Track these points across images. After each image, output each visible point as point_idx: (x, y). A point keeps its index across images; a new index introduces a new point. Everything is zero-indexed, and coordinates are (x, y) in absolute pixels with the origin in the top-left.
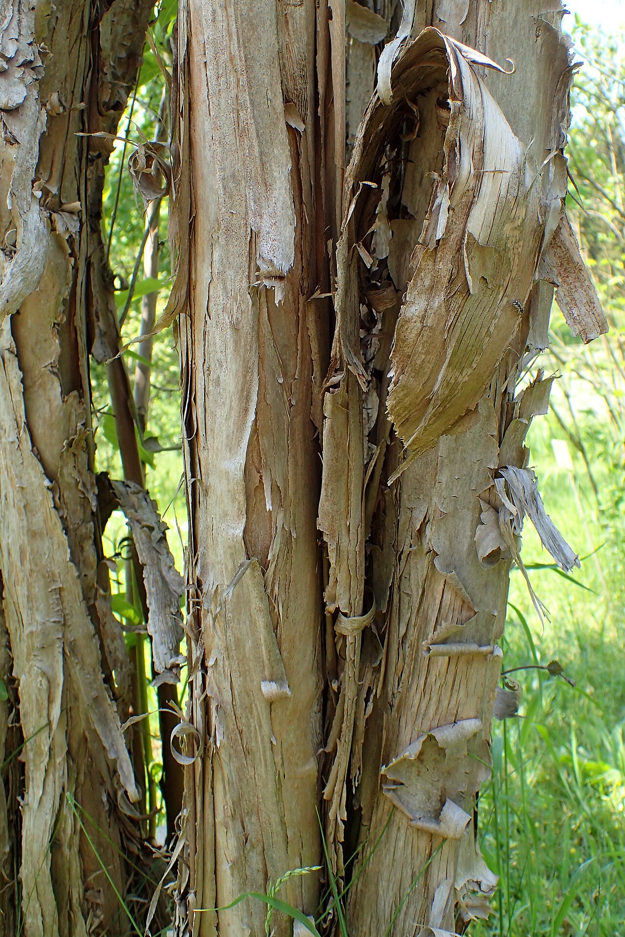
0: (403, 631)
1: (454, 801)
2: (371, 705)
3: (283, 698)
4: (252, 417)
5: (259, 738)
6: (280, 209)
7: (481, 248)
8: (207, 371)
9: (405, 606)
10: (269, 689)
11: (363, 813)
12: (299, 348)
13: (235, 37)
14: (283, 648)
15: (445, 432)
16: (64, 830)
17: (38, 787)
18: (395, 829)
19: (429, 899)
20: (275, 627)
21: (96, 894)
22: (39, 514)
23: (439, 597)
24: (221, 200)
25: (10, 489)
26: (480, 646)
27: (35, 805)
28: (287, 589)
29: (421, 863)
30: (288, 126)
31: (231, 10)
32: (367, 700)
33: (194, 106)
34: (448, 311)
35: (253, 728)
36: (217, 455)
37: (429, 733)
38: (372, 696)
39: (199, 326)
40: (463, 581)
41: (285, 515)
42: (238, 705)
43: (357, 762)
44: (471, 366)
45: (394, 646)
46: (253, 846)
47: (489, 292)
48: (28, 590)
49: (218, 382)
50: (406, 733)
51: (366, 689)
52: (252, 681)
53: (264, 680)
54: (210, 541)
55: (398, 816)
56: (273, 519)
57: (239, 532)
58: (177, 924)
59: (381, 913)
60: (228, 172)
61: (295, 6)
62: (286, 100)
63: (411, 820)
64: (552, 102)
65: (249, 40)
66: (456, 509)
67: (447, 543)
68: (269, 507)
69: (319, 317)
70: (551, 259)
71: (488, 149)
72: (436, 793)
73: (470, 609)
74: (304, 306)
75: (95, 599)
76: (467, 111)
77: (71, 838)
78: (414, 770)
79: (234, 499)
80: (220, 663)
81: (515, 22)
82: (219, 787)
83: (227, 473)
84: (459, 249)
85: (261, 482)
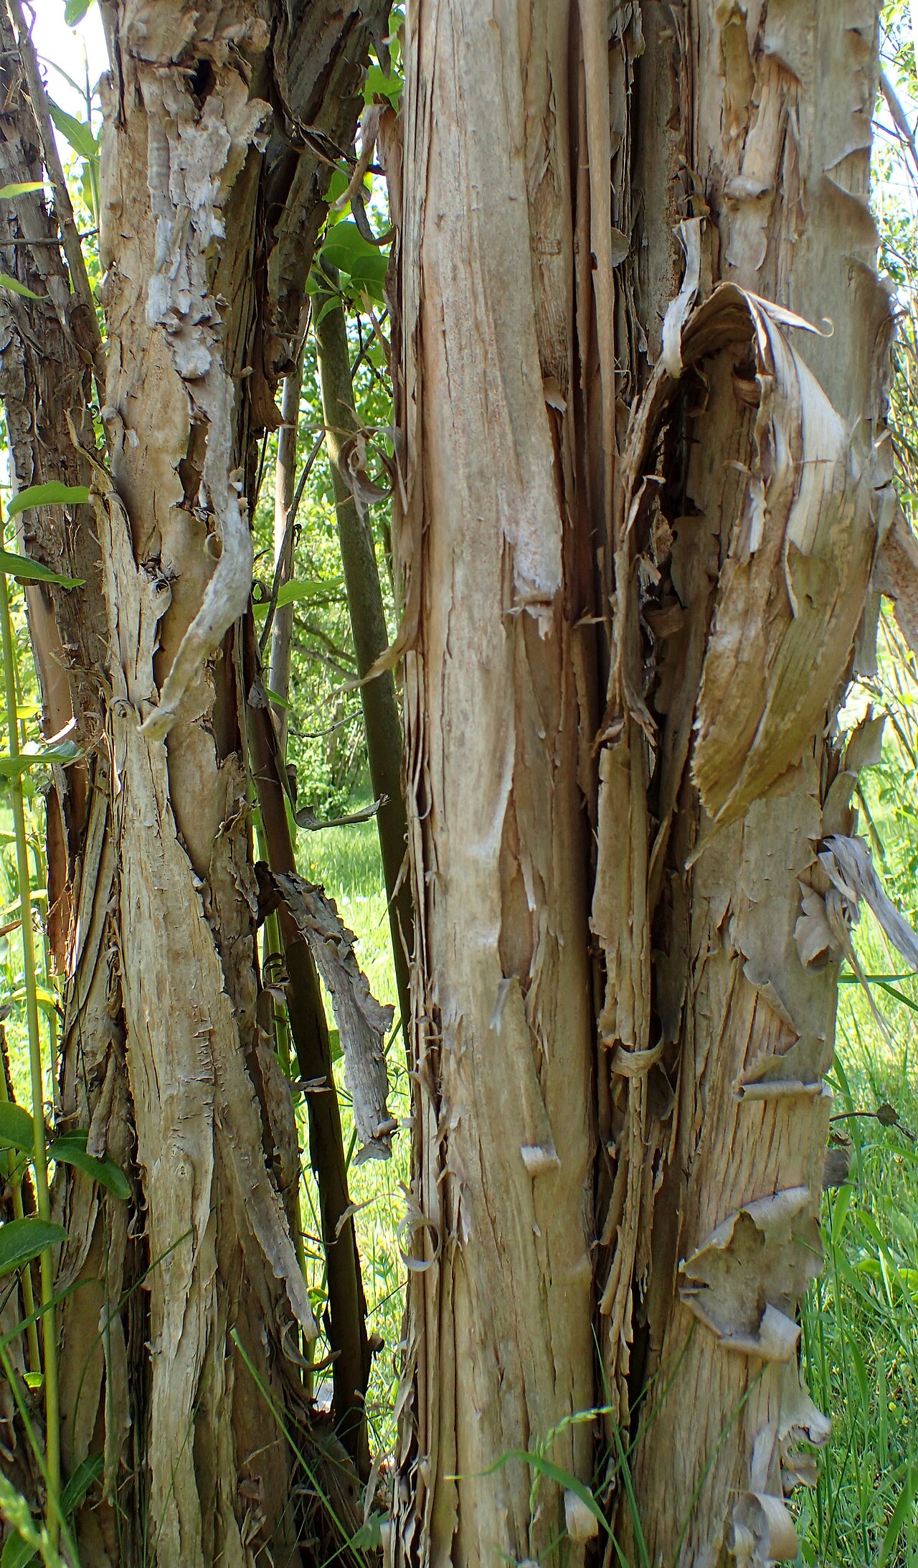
0: (700, 1069)
1: (776, 1306)
2: (660, 1176)
3: (550, 1170)
4: (507, 785)
5: (518, 1229)
6: (540, 513)
7: (805, 560)
8: (448, 727)
9: (702, 1033)
10: (533, 1157)
11: (651, 1332)
12: (563, 690)
13: (481, 299)
14: (548, 1099)
15: (760, 796)
16: (212, 1389)
17: (176, 1326)
18: (696, 1352)
19: (746, 1452)
20: (538, 1068)
21: (253, 1486)
22: (184, 927)
23: (749, 1018)
24: (466, 504)
25: (144, 892)
26: (805, 1083)
27: (172, 1354)
28: (552, 1016)
29: (734, 1399)
30: (548, 406)
31: (476, 266)
32: (655, 1168)
33: (429, 384)
34: (767, 641)
35: (509, 1215)
36: (461, 839)
37: (743, 1210)
38: (661, 1162)
39: (435, 667)
40: (781, 993)
41: (549, 916)
42: (490, 1181)
43: (645, 1259)
44: (794, 709)
45: (690, 1090)
46: (510, 1386)
47: (814, 612)
48: (167, 1036)
49: (461, 741)
50: (709, 1213)
51: (653, 1152)
52: (508, 1147)
53: (525, 1144)
54: (451, 955)
55: (701, 1331)
56: (535, 922)
57: (493, 941)
58: (395, 1511)
59: (680, 1478)
60: (474, 469)
61: (552, 254)
62: (545, 375)
63: (719, 1337)
64: (870, 360)
65: (499, 302)
66: (769, 897)
67: (759, 943)
68: (532, 905)
69: (586, 648)
70: (884, 564)
71: (807, 433)
72: (751, 1297)
73: (791, 1032)
74: (569, 635)
75: (255, 1045)
76: (780, 388)
77: (221, 1400)
78: (721, 1264)
79: (485, 897)
80: (466, 1124)
81: (824, 265)
82: (462, 1302)
83: (476, 862)
84: (778, 562)
85: (519, 871)
